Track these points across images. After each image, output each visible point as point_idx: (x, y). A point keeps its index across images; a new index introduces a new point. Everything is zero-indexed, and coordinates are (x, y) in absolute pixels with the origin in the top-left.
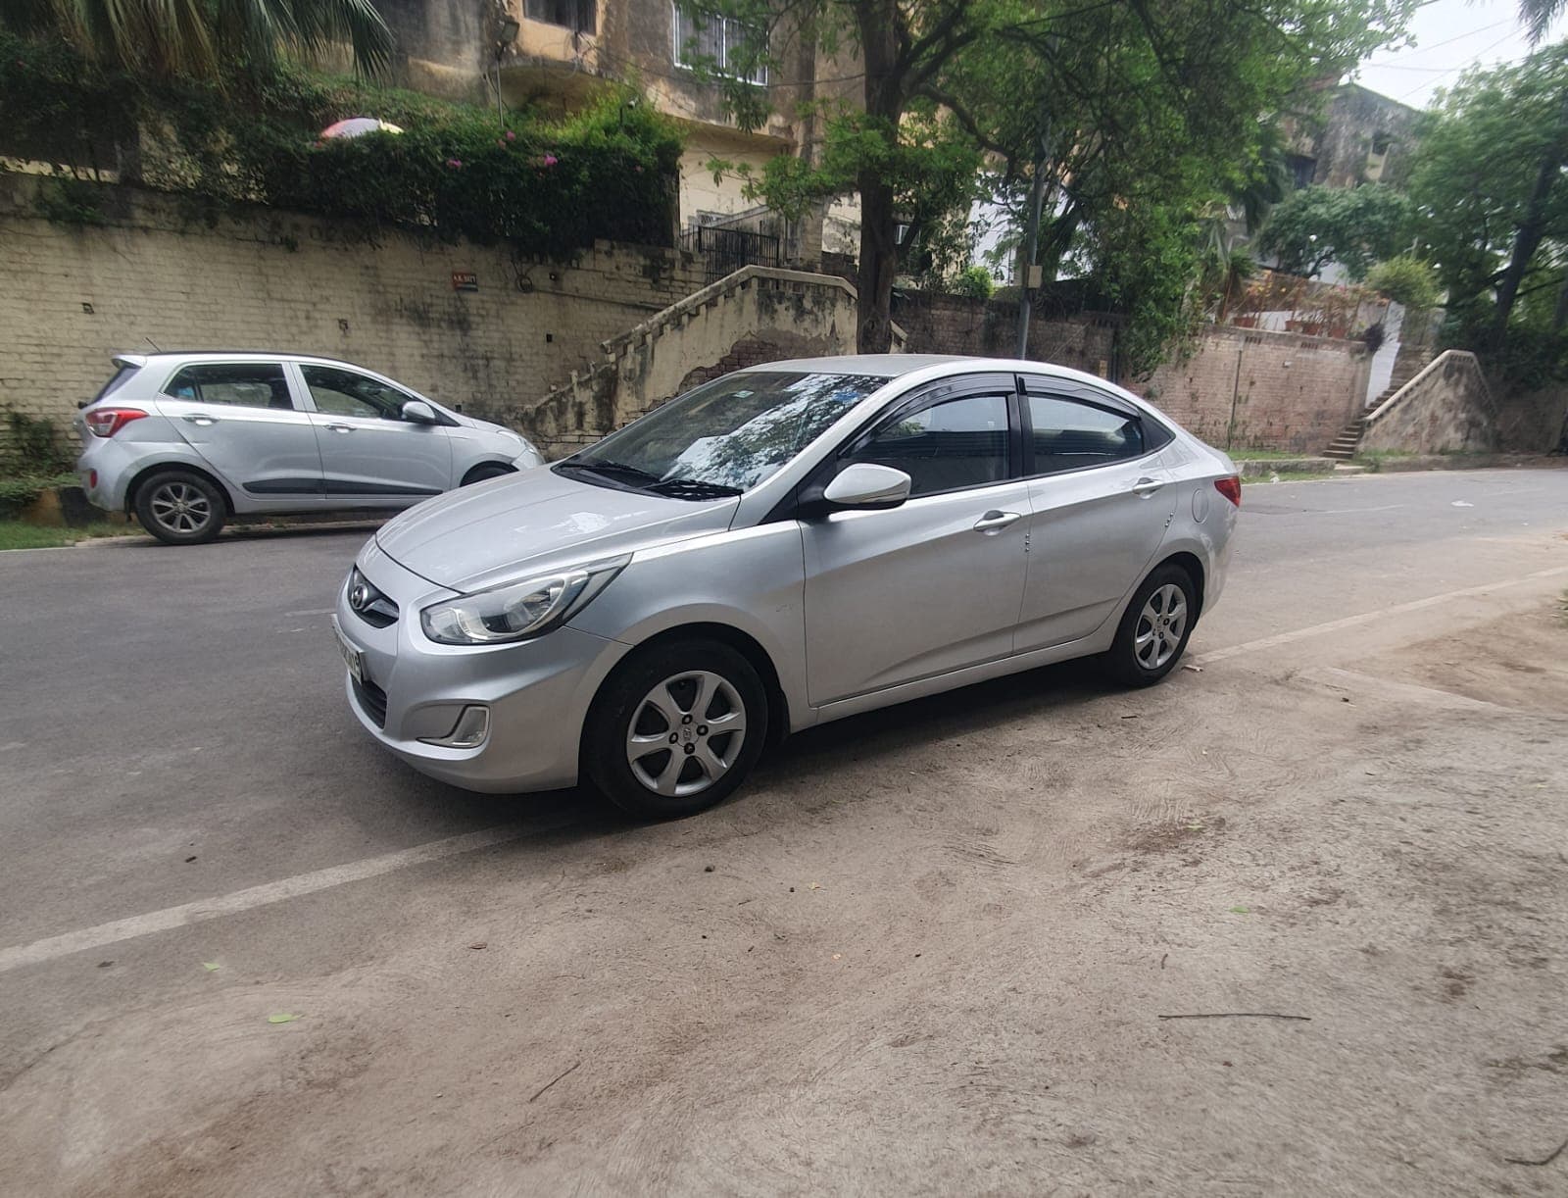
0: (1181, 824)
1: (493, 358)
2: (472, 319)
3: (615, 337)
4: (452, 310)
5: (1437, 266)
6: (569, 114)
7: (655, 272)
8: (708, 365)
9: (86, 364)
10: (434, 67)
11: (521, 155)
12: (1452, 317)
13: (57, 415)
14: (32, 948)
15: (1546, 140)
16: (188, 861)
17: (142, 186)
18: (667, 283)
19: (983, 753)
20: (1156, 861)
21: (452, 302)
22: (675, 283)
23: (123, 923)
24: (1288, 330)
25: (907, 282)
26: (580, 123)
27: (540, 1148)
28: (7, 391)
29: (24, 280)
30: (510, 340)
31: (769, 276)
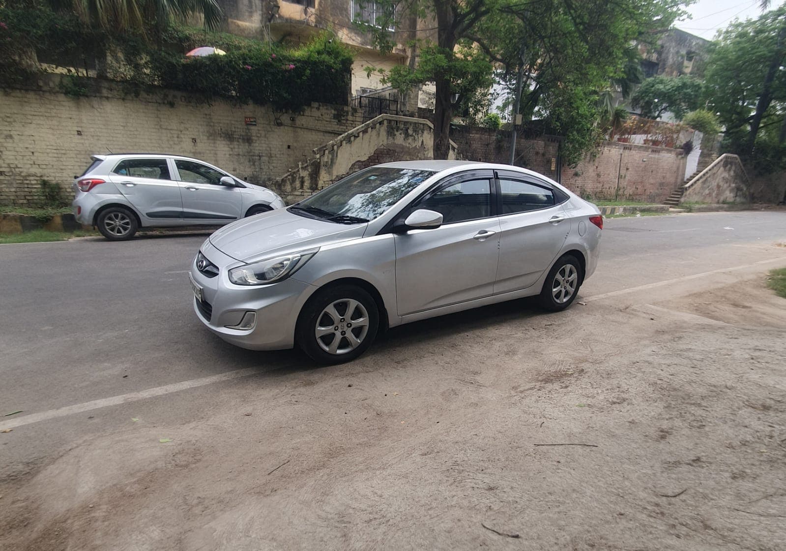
0: (564, 371)
1: (263, 156)
2: (253, 138)
3: (319, 147)
4: (243, 134)
5: (718, 114)
6: (301, 45)
7: (339, 117)
8: (363, 160)
9: (77, 158)
10: (240, 23)
11: (279, 64)
12: (727, 138)
13: (62, 181)
14: (60, 411)
15: (770, 54)
16: (124, 377)
17: (107, 79)
18: (345, 122)
19: (478, 340)
20: (549, 386)
21: (244, 130)
22: (349, 122)
23: (98, 401)
24: (645, 144)
25: (458, 121)
26: (306, 49)
27: (272, 492)
28: (41, 170)
29: (52, 120)
30: (270, 148)
31: (393, 119)
